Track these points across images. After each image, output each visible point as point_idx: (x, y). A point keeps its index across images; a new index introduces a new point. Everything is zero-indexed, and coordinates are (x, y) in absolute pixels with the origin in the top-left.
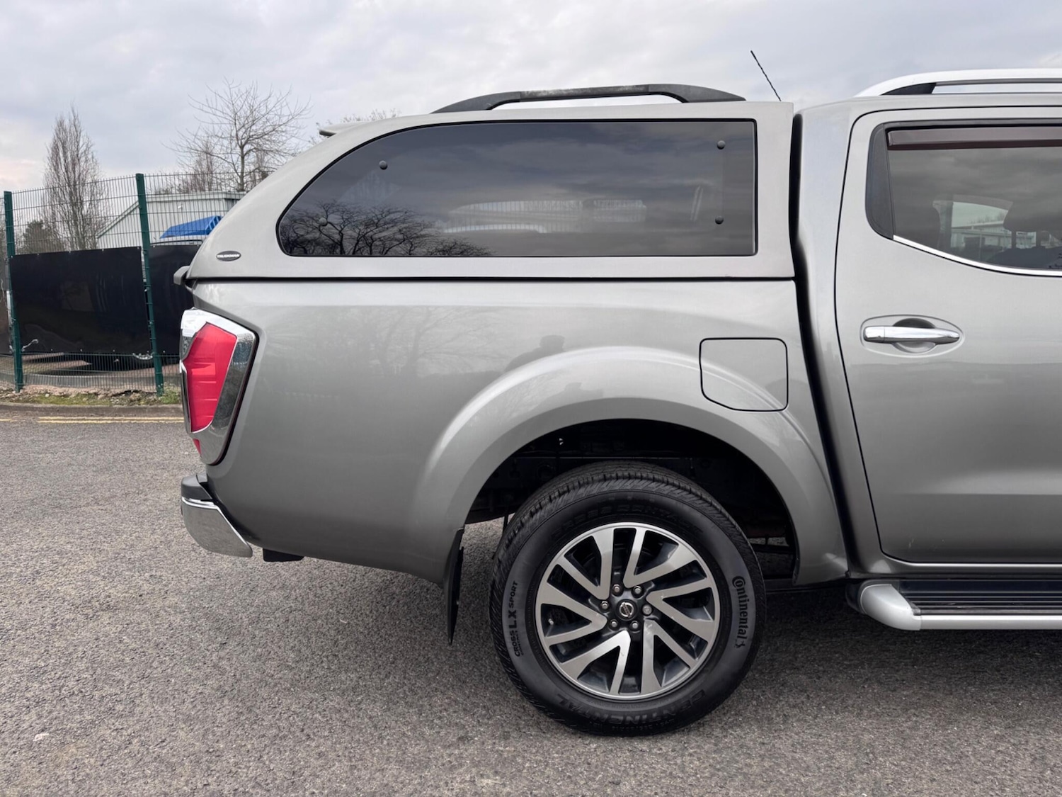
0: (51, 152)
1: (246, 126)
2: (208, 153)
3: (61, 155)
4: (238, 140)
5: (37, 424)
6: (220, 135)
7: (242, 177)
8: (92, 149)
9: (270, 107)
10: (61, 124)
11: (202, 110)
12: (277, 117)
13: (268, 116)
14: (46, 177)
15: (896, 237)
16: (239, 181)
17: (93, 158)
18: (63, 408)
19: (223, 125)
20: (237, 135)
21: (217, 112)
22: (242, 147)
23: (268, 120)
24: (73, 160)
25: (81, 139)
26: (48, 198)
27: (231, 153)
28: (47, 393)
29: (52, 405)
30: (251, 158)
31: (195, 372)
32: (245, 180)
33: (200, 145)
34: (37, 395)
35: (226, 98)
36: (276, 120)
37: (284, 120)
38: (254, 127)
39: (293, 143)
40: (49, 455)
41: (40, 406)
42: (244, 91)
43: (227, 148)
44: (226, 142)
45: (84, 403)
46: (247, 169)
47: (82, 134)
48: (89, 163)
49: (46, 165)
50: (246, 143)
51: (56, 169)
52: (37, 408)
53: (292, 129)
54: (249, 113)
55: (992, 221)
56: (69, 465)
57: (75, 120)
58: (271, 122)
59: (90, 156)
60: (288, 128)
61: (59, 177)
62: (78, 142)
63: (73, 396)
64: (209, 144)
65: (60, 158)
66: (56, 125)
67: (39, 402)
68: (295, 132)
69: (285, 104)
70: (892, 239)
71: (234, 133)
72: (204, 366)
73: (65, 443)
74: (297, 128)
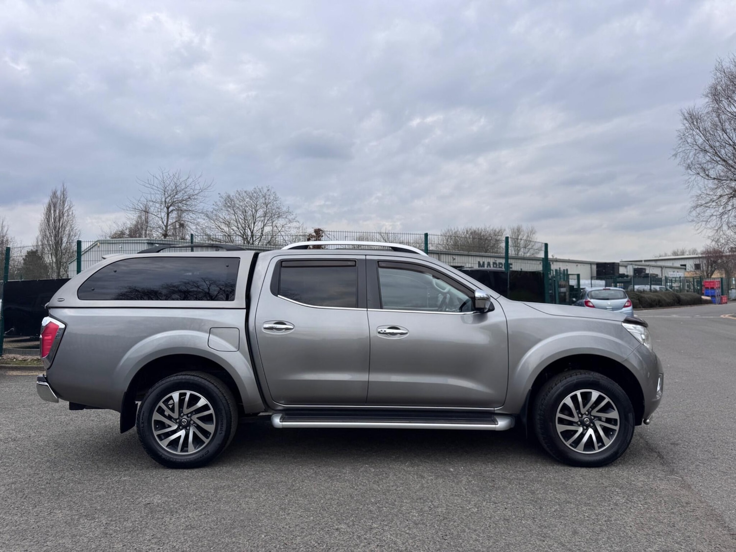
0: (46, 209)
1: (172, 196)
2: (147, 212)
3: (52, 212)
4: (166, 204)
5: (6, 375)
6: (154, 200)
7: (166, 226)
8: (72, 209)
9: (187, 184)
10: (55, 193)
11: (145, 186)
12: (192, 191)
13: (186, 190)
14: (41, 225)
15: (279, 296)
16: (164, 229)
17: (72, 214)
18: (22, 367)
19: (157, 195)
20: (165, 201)
21: (154, 187)
22: (168, 208)
23: (185, 192)
24: (59, 215)
25: (66, 202)
26: (40, 238)
27: (161, 212)
28: (15, 358)
29: (16, 365)
30: (174, 215)
31: (46, 338)
32: (168, 228)
33: (142, 207)
34: (9, 360)
35: (160, 178)
36: (191, 192)
37: (196, 192)
38: (176, 196)
39: (200, 206)
40: (7, 389)
41: (9, 365)
42: (171, 175)
43: (158, 208)
44: (158, 205)
45: (34, 364)
46: (170, 221)
47: (67, 199)
48: (69, 217)
49: (42, 218)
50: (171, 205)
51: (48, 221)
52: (7, 367)
53: (201, 197)
54: (174, 188)
55: (668, 256)
56: (16, 392)
57: (64, 191)
58: (188, 193)
59: (70, 213)
60: (199, 197)
61: (49, 225)
62: (64, 205)
63: (29, 360)
64: (147, 207)
65: (51, 214)
66: (52, 194)
67: (9, 364)
68: (203, 199)
69: (197, 183)
70: (277, 296)
71: (163, 200)
72: (48, 336)
73: (17, 383)
74: (204, 197)
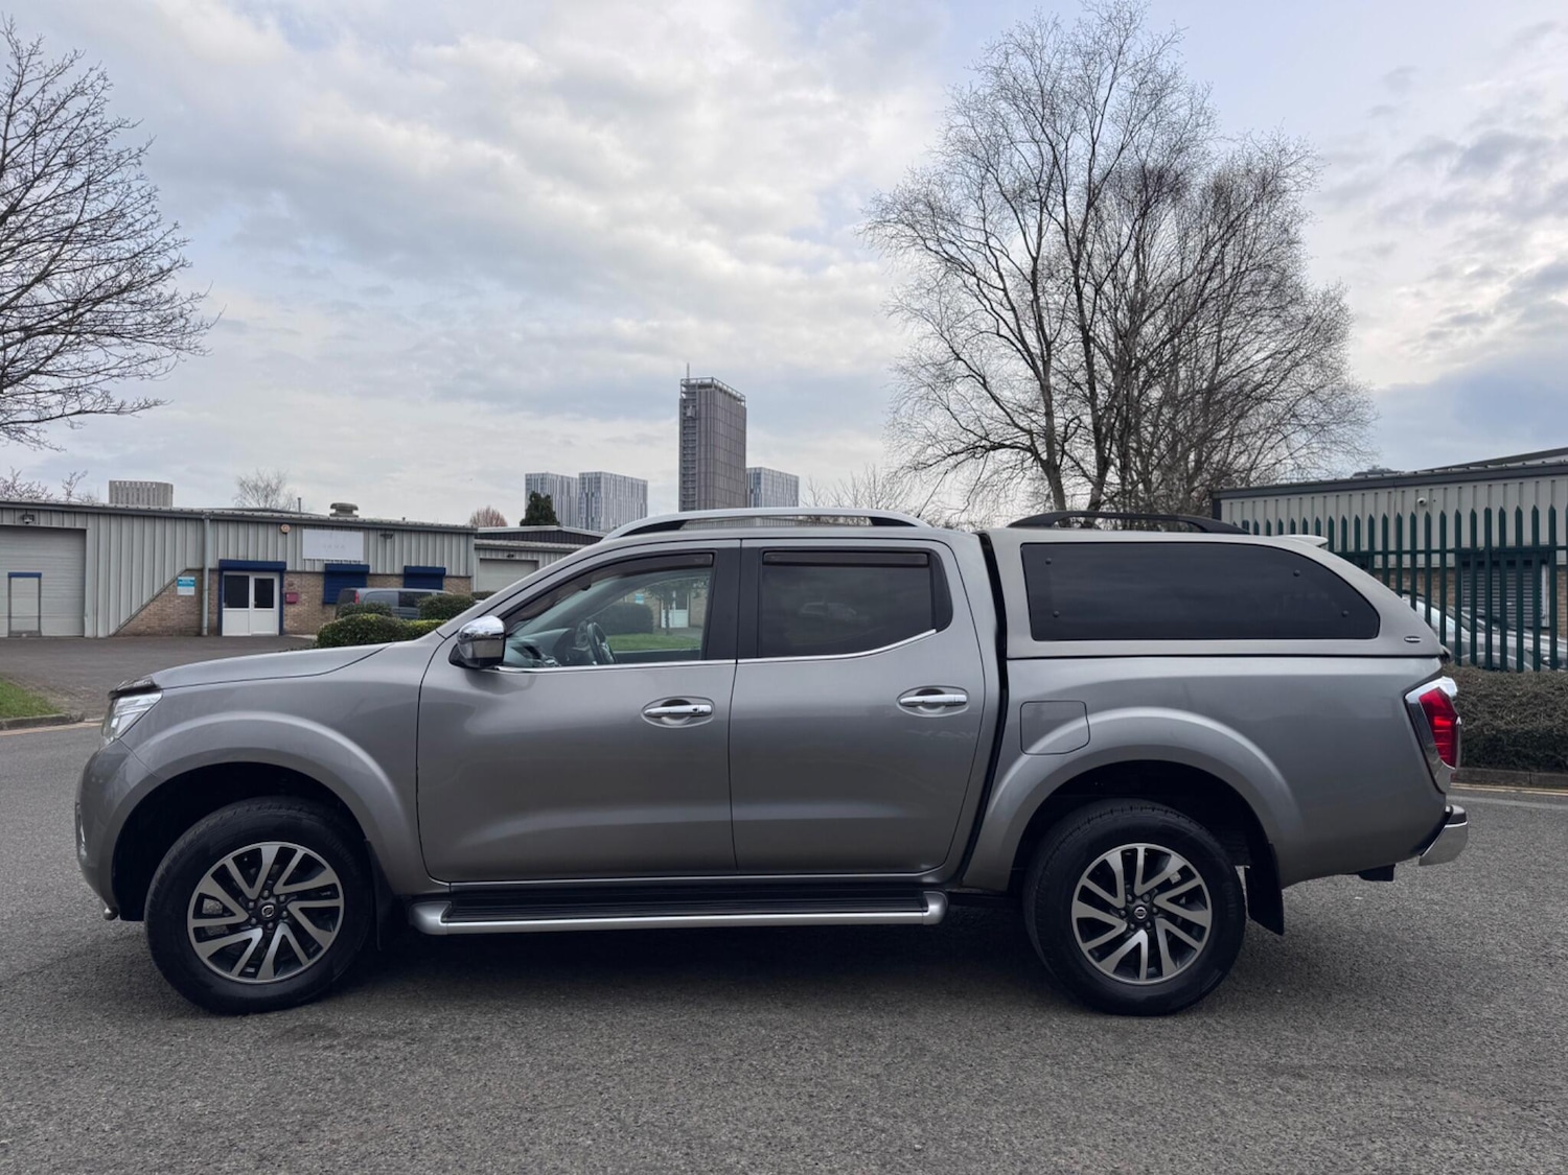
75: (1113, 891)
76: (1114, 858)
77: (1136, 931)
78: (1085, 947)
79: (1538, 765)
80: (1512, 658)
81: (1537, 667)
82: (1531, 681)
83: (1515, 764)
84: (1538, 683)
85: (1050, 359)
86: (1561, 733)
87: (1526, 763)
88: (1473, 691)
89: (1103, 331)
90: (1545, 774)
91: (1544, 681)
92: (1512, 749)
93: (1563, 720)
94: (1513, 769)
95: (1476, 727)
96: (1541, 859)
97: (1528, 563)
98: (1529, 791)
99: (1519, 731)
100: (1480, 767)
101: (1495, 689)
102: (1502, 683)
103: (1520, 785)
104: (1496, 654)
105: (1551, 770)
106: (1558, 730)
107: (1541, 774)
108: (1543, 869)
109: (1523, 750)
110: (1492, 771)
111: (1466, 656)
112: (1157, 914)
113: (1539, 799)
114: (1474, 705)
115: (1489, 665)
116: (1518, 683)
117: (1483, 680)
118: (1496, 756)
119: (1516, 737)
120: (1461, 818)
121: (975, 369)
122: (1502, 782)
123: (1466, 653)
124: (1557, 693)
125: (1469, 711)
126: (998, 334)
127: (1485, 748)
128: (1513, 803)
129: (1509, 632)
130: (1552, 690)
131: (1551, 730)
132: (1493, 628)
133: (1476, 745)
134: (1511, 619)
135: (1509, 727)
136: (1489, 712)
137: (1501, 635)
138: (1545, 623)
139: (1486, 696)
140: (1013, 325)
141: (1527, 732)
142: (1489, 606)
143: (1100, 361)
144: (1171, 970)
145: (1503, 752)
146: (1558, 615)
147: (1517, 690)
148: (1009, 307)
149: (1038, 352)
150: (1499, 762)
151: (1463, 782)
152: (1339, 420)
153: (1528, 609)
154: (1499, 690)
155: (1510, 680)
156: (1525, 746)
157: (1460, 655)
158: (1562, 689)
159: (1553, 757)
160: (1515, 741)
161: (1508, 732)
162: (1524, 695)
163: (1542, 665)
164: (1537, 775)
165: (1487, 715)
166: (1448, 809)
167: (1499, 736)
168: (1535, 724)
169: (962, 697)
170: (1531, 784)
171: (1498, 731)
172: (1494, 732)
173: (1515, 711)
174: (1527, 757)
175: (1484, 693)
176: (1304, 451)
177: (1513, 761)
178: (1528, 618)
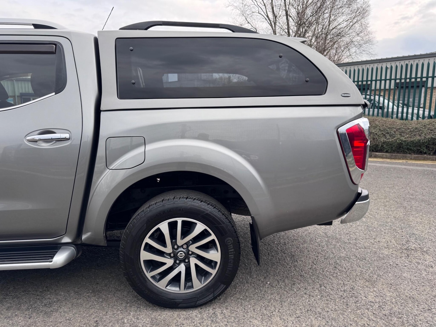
75: (164, 244)
76: (164, 226)
77: (179, 264)
78: (149, 275)
79: (414, 152)
80: (410, 116)
81: (417, 119)
82: (415, 123)
83: (406, 152)
84: (417, 124)
85: (276, 22)
86: (423, 141)
87: (410, 152)
88: (395, 127)
89: (293, 12)
90: (416, 155)
91: (419, 123)
92: (406, 147)
93: (424, 137)
94: (405, 154)
95: (395, 140)
96: (411, 192)
97: (418, 87)
98: (410, 162)
99: (409, 141)
100: (395, 153)
101: (402, 126)
102: (405, 124)
103: (407, 159)
104: (405, 115)
105: (419, 154)
106: (422, 140)
107: (415, 155)
108: (411, 197)
109: (410, 147)
110: (398, 154)
111: (395, 116)
112: (191, 255)
113: (413, 165)
114: (395, 132)
115: (402, 118)
116: (411, 124)
117: (399, 123)
118: (400, 150)
119: (408, 143)
120: (366, 197)
121: (253, 26)
122: (402, 159)
123: (395, 115)
124: (423, 127)
125: (393, 134)
126: (259, 13)
127: (397, 147)
128: (404, 167)
129: (409, 108)
130: (422, 126)
131: (420, 140)
132: (404, 107)
133: (394, 146)
134: (411, 104)
135: (406, 140)
136: (400, 134)
137: (407, 108)
138: (422, 106)
139: (399, 129)
140: (265, 11)
141: (412, 141)
142: (404, 101)
143: (292, 23)
144: (198, 284)
145: (403, 148)
146: (426, 103)
147: (410, 126)
148: (263, 4)
149: (273, 20)
150: (401, 152)
151: (389, 158)
152: (366, 43)
153: (417, 101)
154: (404, 126)
155: (408, 123)
156: (410, 146)
157: (393, 115)
158: (425, 126)
159: (419, 150)
160: (407, 144)
161: (405, 141)
162: (412, 128)
163: (419, 118)
164: (414, 156)
165: (398, 135)
166: (359, 191)
167: (402, 142)
168: (415, 138)
169: (67, 136)
170: (411, 159)
171: (402, 141)
172: (400, 141)
173: (409, 134)
174: (411, 150)
175: (398, 128)
176: (354, 54)
177: (406, 151)
178: (416, 104)
